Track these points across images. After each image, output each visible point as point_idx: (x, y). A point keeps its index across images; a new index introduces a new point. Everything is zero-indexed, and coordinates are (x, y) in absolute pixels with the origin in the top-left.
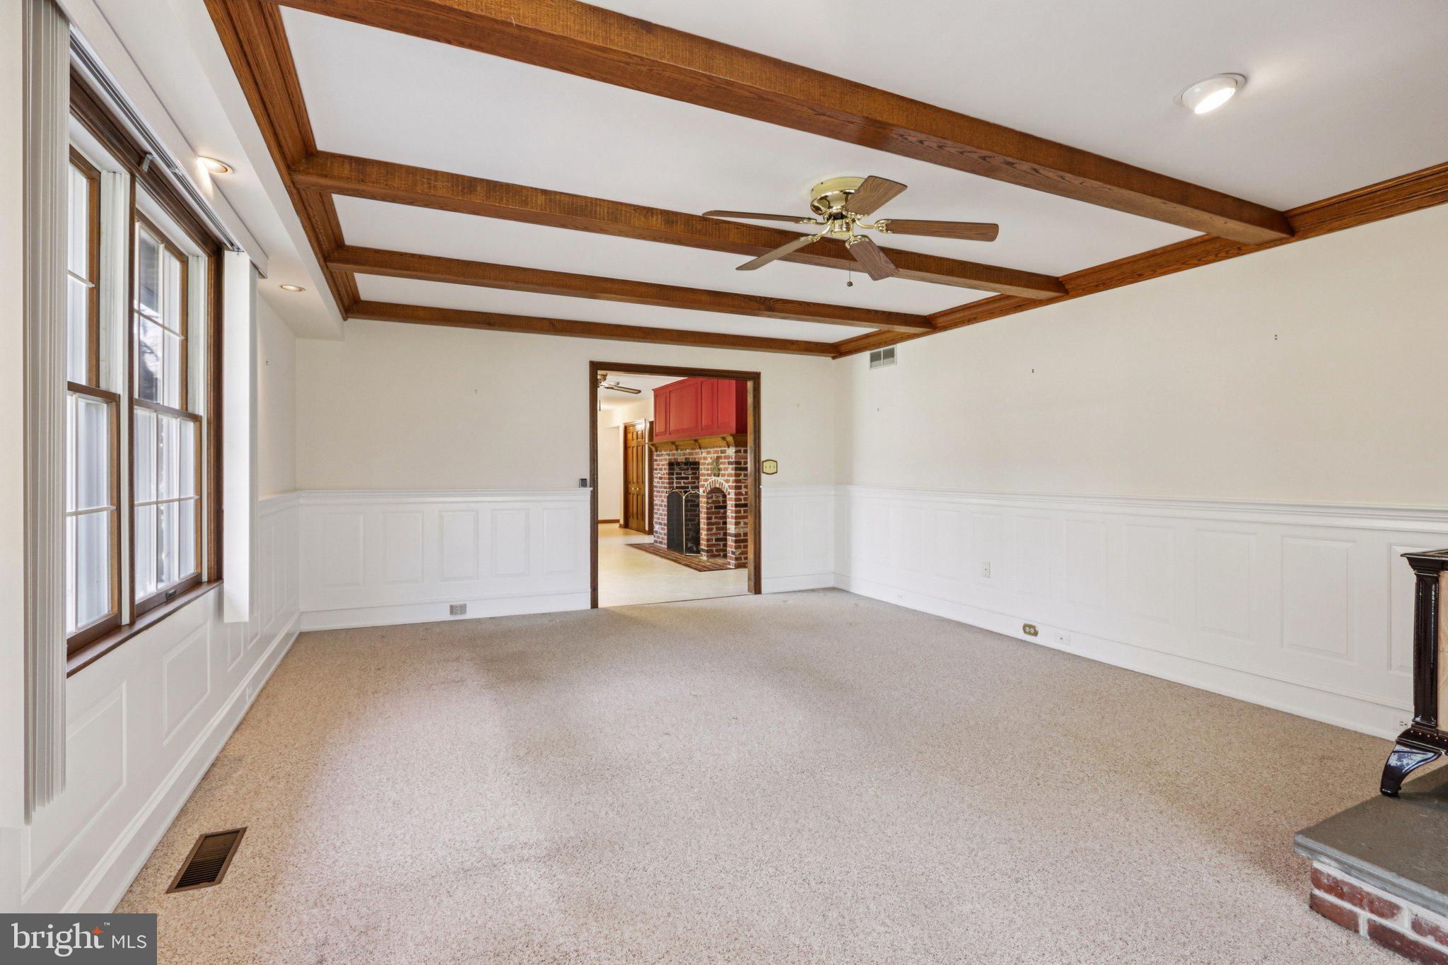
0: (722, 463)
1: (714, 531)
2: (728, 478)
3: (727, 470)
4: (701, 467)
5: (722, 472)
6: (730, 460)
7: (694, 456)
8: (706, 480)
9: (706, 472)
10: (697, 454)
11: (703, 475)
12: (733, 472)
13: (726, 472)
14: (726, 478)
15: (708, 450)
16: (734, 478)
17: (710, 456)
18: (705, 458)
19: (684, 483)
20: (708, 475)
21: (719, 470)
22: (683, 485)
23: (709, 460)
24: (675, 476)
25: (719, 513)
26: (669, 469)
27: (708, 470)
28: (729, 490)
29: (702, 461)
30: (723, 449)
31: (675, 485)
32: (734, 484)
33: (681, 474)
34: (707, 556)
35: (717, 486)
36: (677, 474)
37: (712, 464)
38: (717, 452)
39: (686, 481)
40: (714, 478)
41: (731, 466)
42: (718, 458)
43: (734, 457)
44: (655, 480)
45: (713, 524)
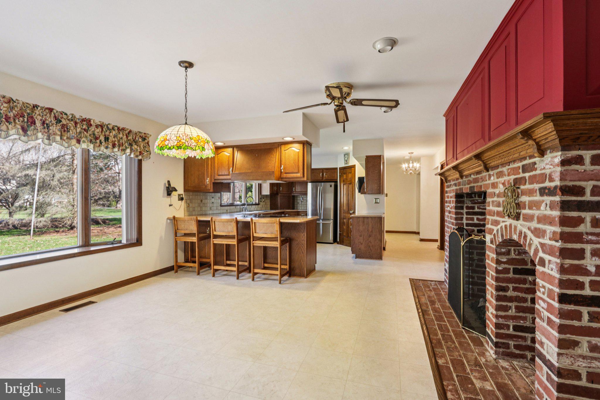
0: (524, 193)
1: (512, 312)
2: (540, 226)
3: (538, 208)
4: (489, 200)
5: (526, 211)
6: (547, 184)
7: (479, 184)
8: (496, 223)
9: (496, 209)
10: (483, 179)
11: (492, 214)
12: (556, 213)
13: (536, 212)
14: (534, 224)
15: (500, 170)
16: (558, 229)
17: (502, 180)
18: (494, 186)
19: (478, 219)
20: (498, 214)
21: (518, 205)
22: (476, 221)
23: (501, 188)
24: (465, 210)
25: (524, 281)
26: (457, 202)
27: (499, 205)
28: (541, 254)
29: (490, 190)
30: (527, 161)
31: (465, 222)
32: (559, 244)
33: (473, 208)
34: (496, 353)
35: (515, 237)
36: (467, 208)
37: (505, 195)
38: (515, 171)
39: (480, 217)
40: (509, 221)
41: (548, 199)
42: (517, 182)
43: (557, 176)
44: (447, 214)
45: (511, 299)
